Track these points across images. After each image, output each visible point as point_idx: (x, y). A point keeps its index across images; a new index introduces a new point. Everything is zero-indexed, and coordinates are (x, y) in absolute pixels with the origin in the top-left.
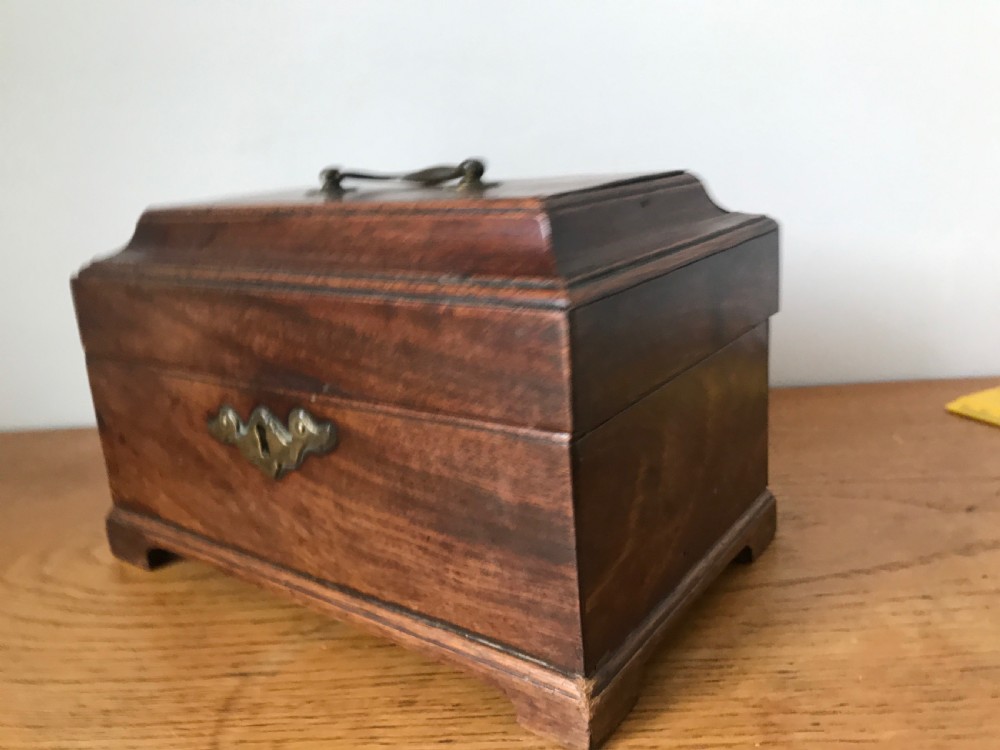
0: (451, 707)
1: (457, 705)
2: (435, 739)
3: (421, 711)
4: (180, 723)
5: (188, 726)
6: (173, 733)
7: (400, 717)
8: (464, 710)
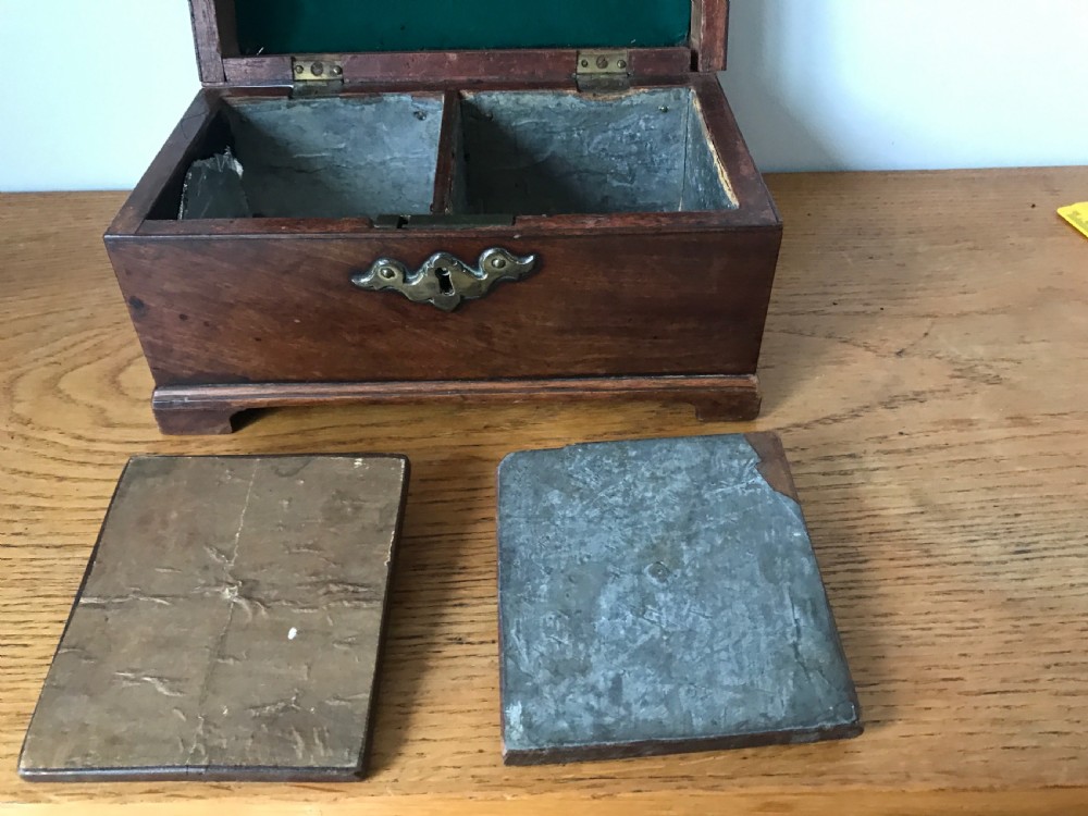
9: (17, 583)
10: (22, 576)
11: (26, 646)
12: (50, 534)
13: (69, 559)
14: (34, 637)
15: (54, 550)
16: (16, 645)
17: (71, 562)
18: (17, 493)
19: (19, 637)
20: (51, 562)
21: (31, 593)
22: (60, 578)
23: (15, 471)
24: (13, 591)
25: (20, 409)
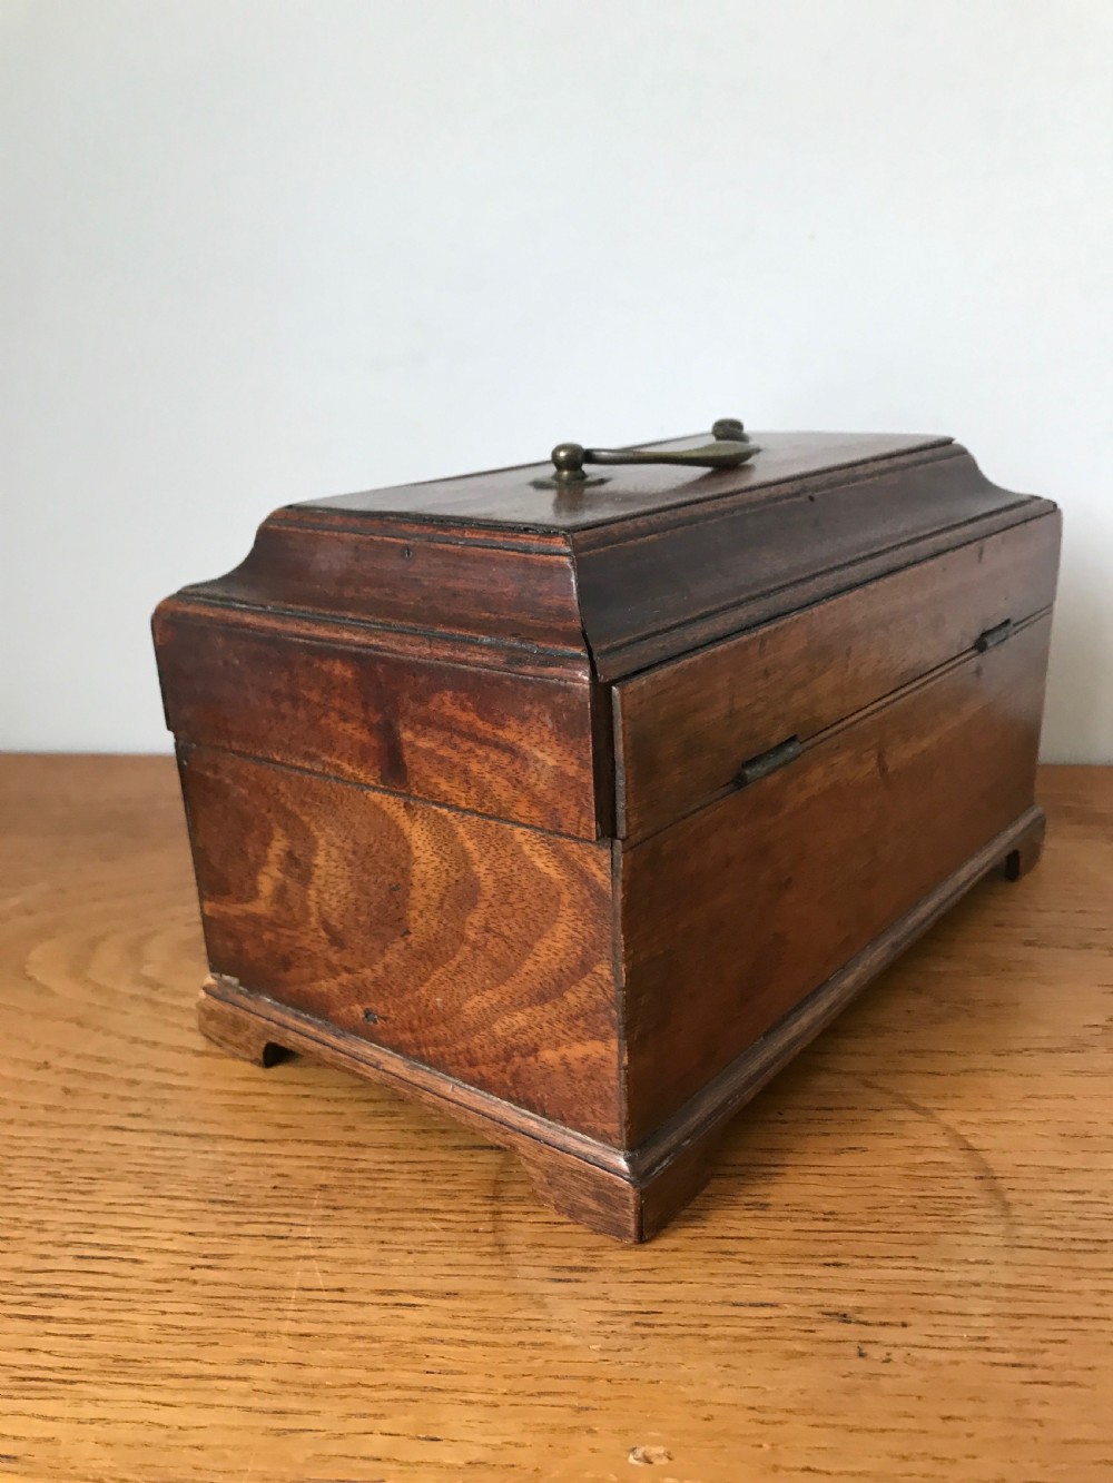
0: (823, 1216)
1: (831, 1213)
2: (815, 1260)
3: (781, 1219)
4: (437, 1211)
5: (448, 1217)
6: (435, 1225)
7: (754, 1224)
8: (843, 1221)
9: (131, 1176)
10: (137, 1169)
11: (136, 1261)
12: (182, 1119)
13: (206, 1152)
14: (150, 1251)
15: (186, 1140)
16: (122, 1259)
17: (211, 1157)
18: (138, 1066)
19: (127, 1248)
20: (181, 1154)
21: (150, 1192)
22: (191, 1174)
23: (135, 1040)
24: (124, 1187)
25: (147, 970)
